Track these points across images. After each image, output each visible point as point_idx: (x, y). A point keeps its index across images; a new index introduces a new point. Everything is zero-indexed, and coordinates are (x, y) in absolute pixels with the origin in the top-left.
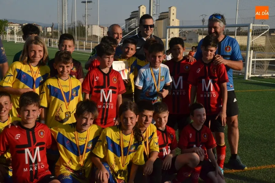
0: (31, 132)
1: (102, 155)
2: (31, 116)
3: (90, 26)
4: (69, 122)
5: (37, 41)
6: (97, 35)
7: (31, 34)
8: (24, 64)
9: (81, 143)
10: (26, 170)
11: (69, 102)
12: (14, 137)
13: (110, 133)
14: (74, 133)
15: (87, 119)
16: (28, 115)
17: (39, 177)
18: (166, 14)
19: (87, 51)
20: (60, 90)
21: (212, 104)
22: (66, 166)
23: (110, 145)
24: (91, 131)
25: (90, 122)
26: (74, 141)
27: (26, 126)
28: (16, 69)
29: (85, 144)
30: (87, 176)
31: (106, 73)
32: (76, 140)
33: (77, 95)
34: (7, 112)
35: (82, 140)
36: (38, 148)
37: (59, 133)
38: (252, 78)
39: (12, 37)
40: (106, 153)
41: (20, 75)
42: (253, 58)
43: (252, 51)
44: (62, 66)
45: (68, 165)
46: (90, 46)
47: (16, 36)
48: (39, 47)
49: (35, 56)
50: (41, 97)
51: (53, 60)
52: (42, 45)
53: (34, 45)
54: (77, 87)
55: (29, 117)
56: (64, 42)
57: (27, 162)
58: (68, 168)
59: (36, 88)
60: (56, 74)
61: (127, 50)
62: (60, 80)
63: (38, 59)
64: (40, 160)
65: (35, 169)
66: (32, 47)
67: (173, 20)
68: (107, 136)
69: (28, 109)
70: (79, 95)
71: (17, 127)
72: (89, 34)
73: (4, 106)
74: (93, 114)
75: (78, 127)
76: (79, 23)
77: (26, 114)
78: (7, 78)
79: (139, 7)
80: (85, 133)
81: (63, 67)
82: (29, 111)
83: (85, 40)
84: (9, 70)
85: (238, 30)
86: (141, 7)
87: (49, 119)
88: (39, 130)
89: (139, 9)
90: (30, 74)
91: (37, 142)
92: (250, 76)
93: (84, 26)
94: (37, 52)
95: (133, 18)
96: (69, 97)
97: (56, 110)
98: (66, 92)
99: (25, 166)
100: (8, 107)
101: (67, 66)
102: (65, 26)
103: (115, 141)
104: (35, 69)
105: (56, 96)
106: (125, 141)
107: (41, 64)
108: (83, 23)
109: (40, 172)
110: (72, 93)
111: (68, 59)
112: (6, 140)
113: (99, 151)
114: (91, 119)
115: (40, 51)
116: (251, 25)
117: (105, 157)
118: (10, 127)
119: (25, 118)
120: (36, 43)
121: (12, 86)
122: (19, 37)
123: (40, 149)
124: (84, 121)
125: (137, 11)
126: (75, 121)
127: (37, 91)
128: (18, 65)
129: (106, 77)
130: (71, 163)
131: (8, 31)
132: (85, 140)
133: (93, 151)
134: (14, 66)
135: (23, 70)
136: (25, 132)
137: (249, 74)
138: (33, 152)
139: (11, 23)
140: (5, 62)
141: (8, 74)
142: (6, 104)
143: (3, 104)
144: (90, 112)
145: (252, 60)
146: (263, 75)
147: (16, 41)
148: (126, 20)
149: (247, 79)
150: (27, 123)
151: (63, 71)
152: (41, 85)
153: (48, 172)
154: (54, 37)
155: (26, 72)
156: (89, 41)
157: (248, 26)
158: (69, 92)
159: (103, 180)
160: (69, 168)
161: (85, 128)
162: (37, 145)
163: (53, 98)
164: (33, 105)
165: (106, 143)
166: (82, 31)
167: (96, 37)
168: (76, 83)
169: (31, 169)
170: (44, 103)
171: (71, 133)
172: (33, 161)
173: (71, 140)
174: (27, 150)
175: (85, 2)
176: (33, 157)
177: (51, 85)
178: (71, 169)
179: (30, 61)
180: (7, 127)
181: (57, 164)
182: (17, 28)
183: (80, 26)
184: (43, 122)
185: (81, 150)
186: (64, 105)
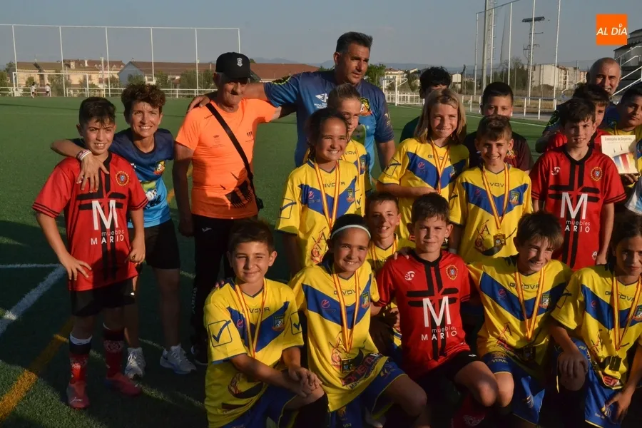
0: (432, 268)
1: (571, 323)
2: (433, 240)
3: (537, 68)
5: (446, 97)
6: (552, 85)
8: (422, 142)
9: (528, 296)
10: (425, 338)
11: (502, 216)
12: (403, 276)
13: (590, 279)
14: (513, 274)
15: (538, 249)
16: (427, 237)
17: (449, 354)
19: (531, 117)
20: (485, 192)
24: (548, 272)
25: (546, 255)
26: (514, 291)
28: (408, 153)
31: (577, 159)
32: (517, 290)
33: (520, 202)
34: (391, 230)
35: (530, 289)
36: (445, 300)
37: (484, 273)
39: (390, 95)
40: (581, 319)
41: (414, 164)
44: (488, 144)
46: (537, 107)
47: (397, 94)
48: (449, 109)
49: (441, 126)
50: (451, 205)
51: (474, 135)
52: (455, 105)
53: (440, 105)
54: (521, 187)
55: (430, 241)
56: (491, 101)
57: (427, 324)
58: (503, 342)
59: (442, 187)
61: (631, 110)
62: (487, 173)
63: (447, 132)
64: (449, 321)
65: (442, 337)
66: (436, 110)
68: (583, 286)
69: (427, 225)
70: (524, 202)
71: (408, 257)
72: (536, 84)
73: (387, 219)
75: (521, 265)
76: (517, 63)
77: (423, 234)
78: (392, 168)
80: (536, 277)
81: (490, 147)
82: (429, 229)
83: (526, 95)
84: (395, 154)
87: (464, 246)
88: (447, 265)
90: (432, 161)
91: (445, 287)
93: (526, 67)
94: (446, 117)
95: (633, 45)
96: (502, 205)
97: (477, 229)
98: (497, 196)
100: (392, 222)
101: (499, 145)
102: (488, 70)
103: (601, 295)
104: (442, 151)
105: (478, 204)
106: (622, 296)
107: (451, 143)
108: (524, 62)
109: (450, 344)
110: (510, 198)
111: (500, 130)
112: (390, 281)
113: (567, 314)
114: (548, 249)
115: (451, 116)
118: (396, 258)
119: (423, 242)
120: (444, 102)
121: (398, 184)
122: (402, 95)
123: (451, 301)
124: (533, 253)
126: (515, 252)
127: (445, 193)
128: (412, 146)
129: (578, 167)
130: (507, 333)
131: (385, 85)
132: (536, 289)
133: (553, 314)
134: (405, 147)
135: (419, 154)
136: (422, 267)
138: (437, 306)
139: (390, 70)
140: (389, 139)
141: (393, 162)
142: (390, 215)
143: (385, 215)
144: (546, 235)
147: (397, 102)
148: (616, 51)
150: (426, 251)
151: (489, 155)
153: (464, 345)
154: (465, 91)
155: (425, 157)
156: (534, 97)
158: (503, 196)
159: (575, 376)
160: (505, 342)
161: (535, 267)
162: (444, 294)
163: (473, 206)
164: (434, 218)
165: (581, 299)
166: (522, 76)
167: (550, 88)
168: (520, 178)
169: (434, 337)
170: (456, 217)
171: (508, 276)
172: (438, 322)
173: (508, 289)
174: (427, 301)
175: (529, 20)
176: (438, 315)
177: (469, 182)
178: (509, 345)
179: (431, 136)
181: (481, 333)
182: (399, 78)
183: (518, 69)
184: (453, 251)
185: (527, 309)
186: (492, 221)
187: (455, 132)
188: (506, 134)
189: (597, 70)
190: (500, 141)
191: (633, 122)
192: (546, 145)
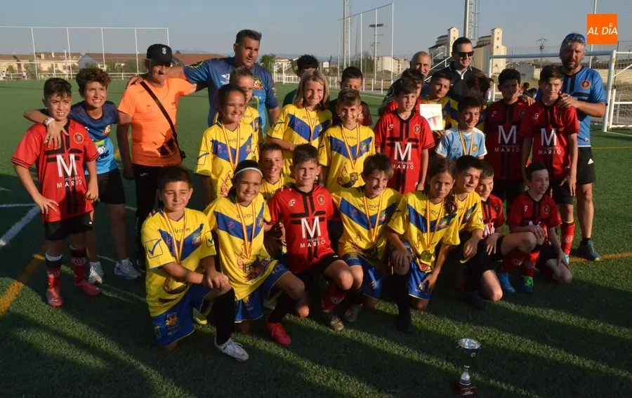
0: (308, 197)
1: (401, 230)
2: (308, 177)
3: (380, 58)
4: (356, 185)
5: (316, 76)
6: (390, 70)
7: (307, 68)
8: (298, 107)
9: (372, 213)
10: (303, 246)
11: (356, 159)
12: (287, 203)
13: (413, 200)
14: (362, 198)
15: (378, 180)
16: (305, 175)
17: (319, 256)
18: (488, 38)
19: (377, 92)
20: (344, 143)
21: (556, 164)
22: (353, 244)
23: (413, 218)
24: (385, 196)
25: (384, 183)
26: (362, 210)
27: (302, 189)
28: (288, 114)
29: (377, 214)
30: (380, 257)
31: (405, 119)
32: (364, 208)
33: (368, 150)
34: (278, 171)
35: (373, 208)
36: (317, 219)
37: (343, 199)
38: (613, 130)
39: (280, 76)
40: (406, 227)
41: (293, 123)
42: (616, 100)
43: (615, 91)
44: (345, 109)
45: (355, 242)
46: (380, 86)
47: (284, 76)
48: (317, 85)
49: (312, 97)
50: (320, 152)
52: (322, 83)
53: (312, 82)
54: (368, 139)
55: (306, 177)
56: (348, 81)
57: (304, 236)
58: (355, 246)
59: (314, 139)
60: (339, 121)
61: (438, 87)
62: (345, 129)
63: (316, 101)
64: (319, 234)
65: (315, 245)
66: (309, 85)
67: (498, 47)
68: (408, 205)
69: (304, 166)
70: (370, 149)
71: (290, 189)
72: (379, 69)
73: (275, 163)
74: (386, 173)
75: (367, 191)
76: (366, 55)
77: (302, 172)
78: (278, 125)
79: (449, 30)
80: (377, 199)
81: (347, 111)
82: (305, 169)
83: (373, 77)
84: (280, 115)
85: (594, 59)
86: (452, 30)
87: (330, 181)
88: (318, 195)
89: (449, 33)
90: (306, 121)
91: (316, 210)
92: (611, 126)
93: (372, 58)
94: (316, 91)
95: (440, 45)
96: (355, 152)
97: (339, 169)
98: (352, 146)
99: (302, 240)
100: (279, 165)
101: (352, 110)
102: (347, 59)
103: (419, 211)
104: (313, 114)
105: (339, 152)
106: (432, 212)
107: (319, 108)
108: (372, 54)
109: (320, 249)
110: (360, 147)
111: (352, 99)
112: (278, 207)
113: (398, 224)
114: (385, 179)
115: (319, 90)
116: (615, 52)
117: (406, 233)
118: (282, 190)
119: (301, 179)
120: (315, 80)
121: (282, 138)
122: (288, 76)
123: (321, 220)
124: (375, 183)
125: (447, 36)
126: (363, 184)
127: (315, 143)
128: (291, 109)
129: (405, 125)
130: (358, 240)
131: (275, 69)
132: (377, 208)
133: (389, 225)
134: (286, 110)
135: (296, 116)
136: (301, 197)
137: (609, 124)
138: (311, 223)
139: (279, 58)
140: (276, 106)
141: (279, 121)
142: (277, 160)
143: (274, 160)
144: (383, 170)
145: (614, 103)
146: (629, 126)
147: (284, 82)
148: (430, 48)
149: (605, 131)
150: (303, 186)
151: (346, 117)
152: (321, 135)
153: (330, 250)
154: (332, 74)
155: (301, 118)
156: (379, 79)
157: (610, 54)
158: (356, 146)
159: (403, 266)
160: (357, 246)
161: (376, 193)
162: (316, 215)
163: (335, 153)
164: (310, 162)
165: (407, 213)
166: (370, 64)
167: (389, 72)
168: (367, 133)
169: (309, 245)
170: (324, 161)
171: (358, 199)
172: (312, 235)
173: (359, 208)
174: (304, 220)
175: (374, 26)
176: (312, 230)
177: (333, 136)
178: (360, 248)
179: (306, 104)
180: (279, 190)
181: (340, 240)
182: (285, 64)
183: (367, 59)
184: (322, 185)
185: (371, 222)
186: (349, 163)
187: (321, 102)
188: (357, 102)
189: (416, 59)
190: (353, 107)
191: (440, 96)
192: (385, 110)
